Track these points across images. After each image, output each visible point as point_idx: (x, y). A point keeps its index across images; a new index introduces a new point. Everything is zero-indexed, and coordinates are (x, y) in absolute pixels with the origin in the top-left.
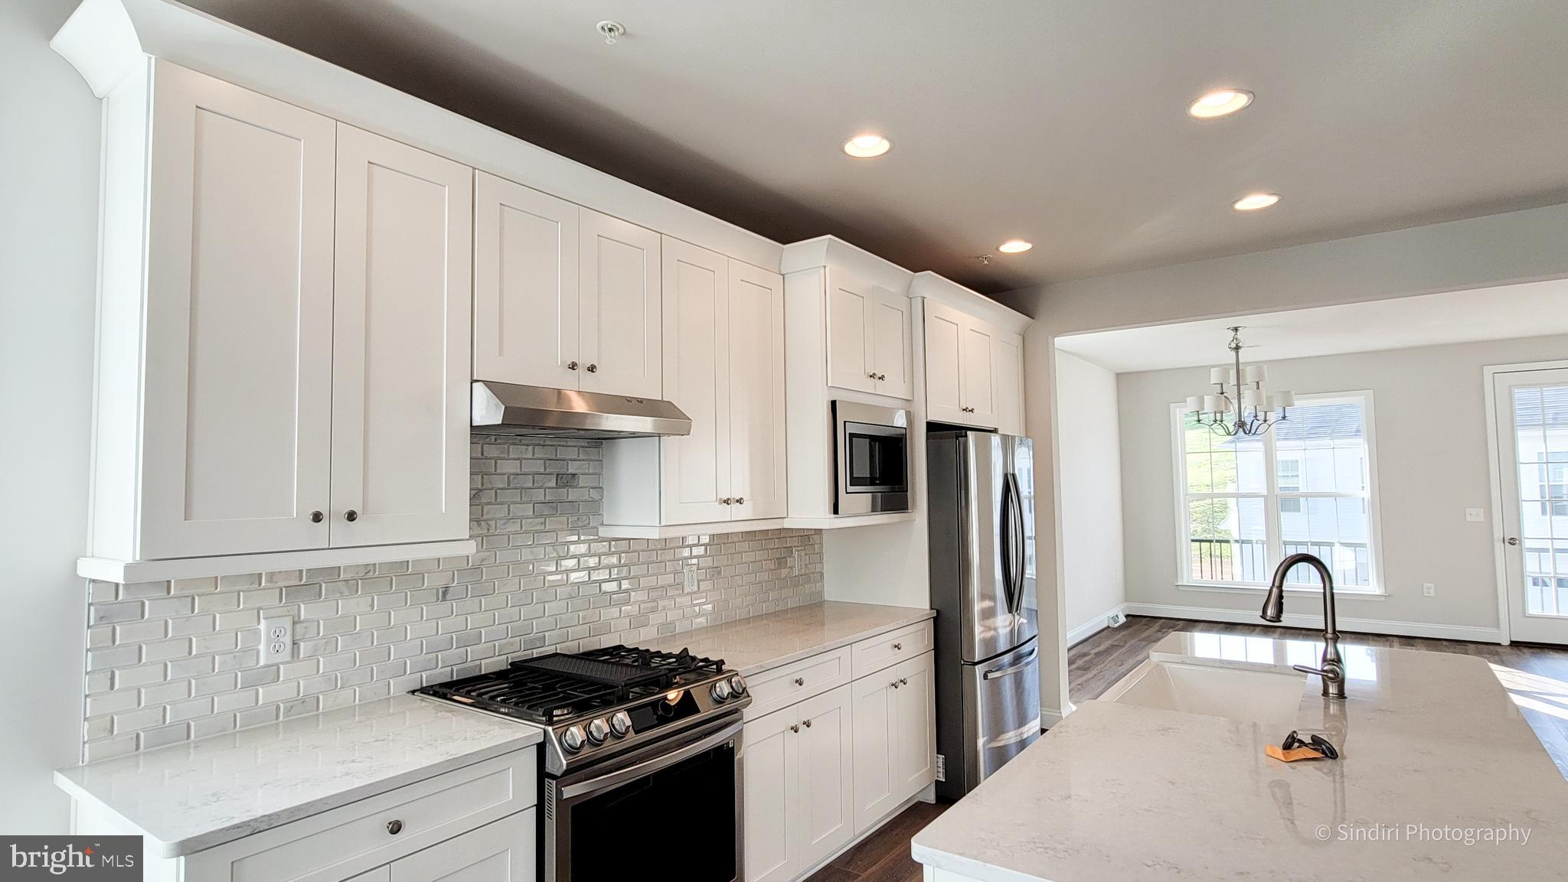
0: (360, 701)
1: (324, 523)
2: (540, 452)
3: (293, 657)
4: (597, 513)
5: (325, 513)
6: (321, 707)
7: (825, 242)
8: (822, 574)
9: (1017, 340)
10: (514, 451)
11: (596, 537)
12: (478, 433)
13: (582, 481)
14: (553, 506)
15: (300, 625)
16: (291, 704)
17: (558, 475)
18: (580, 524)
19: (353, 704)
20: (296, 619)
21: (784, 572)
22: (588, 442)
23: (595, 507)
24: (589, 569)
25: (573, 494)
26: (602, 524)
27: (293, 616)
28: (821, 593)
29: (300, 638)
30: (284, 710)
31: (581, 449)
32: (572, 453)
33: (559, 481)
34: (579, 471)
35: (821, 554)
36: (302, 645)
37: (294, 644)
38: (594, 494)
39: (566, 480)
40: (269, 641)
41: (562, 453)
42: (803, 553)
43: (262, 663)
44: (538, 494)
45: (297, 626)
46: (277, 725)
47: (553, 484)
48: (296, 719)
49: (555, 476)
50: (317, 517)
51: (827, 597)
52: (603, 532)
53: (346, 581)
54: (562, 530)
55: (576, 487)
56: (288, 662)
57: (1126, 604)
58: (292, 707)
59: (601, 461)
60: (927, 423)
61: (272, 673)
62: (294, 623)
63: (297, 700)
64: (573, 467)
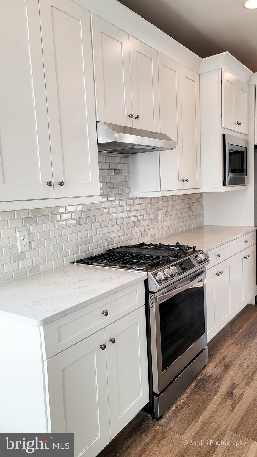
0: (54, 267)
3: (30, 249)
4: (128, 187)
6: (41, 270)
8: (203, 214)
11: (129, 198)
12: (99, 147)
13: (123, 173)
14: (114, 184)
15: (31, 235)
16: (31, 268)
17: (114, 170)
18: (123, 192)
19: (52, 268)
20: (29, 232)
21: (191, 213)
22: (124, 155)
23: (127, 184)
24: (127, 211)
25: (120, 179)
26: (130, 192)
27: (28, 232)
28: (203, 222)
29: (31, 240)
30: (29, 271)
31: (121, 158)
32: (119, 160)
33: (115, 172)
34: (121, 168)
35: (202, 206)
36: (32, 243)
37: (30, 243)
38: (127, 179)
39: (117, 172)
40: (21, 242)
41: (115, 160)
42: (197, 205)
43: (19, 251)
44: (108, 179)
45: (30, 235)
46: (27, 277)
47: (113, 174)
48: (32, 275)
49: (113, 170)
51: (205, 224)
52: (132, 195)
53: (45, 216)
54: (117, 194)
55: (121, 175)
56: (28, 251)
58: (31, 270)
59: (128, 164)
61: (23, 256)
62: (29, 234)
63: (33, 267)
64: (119, 167)
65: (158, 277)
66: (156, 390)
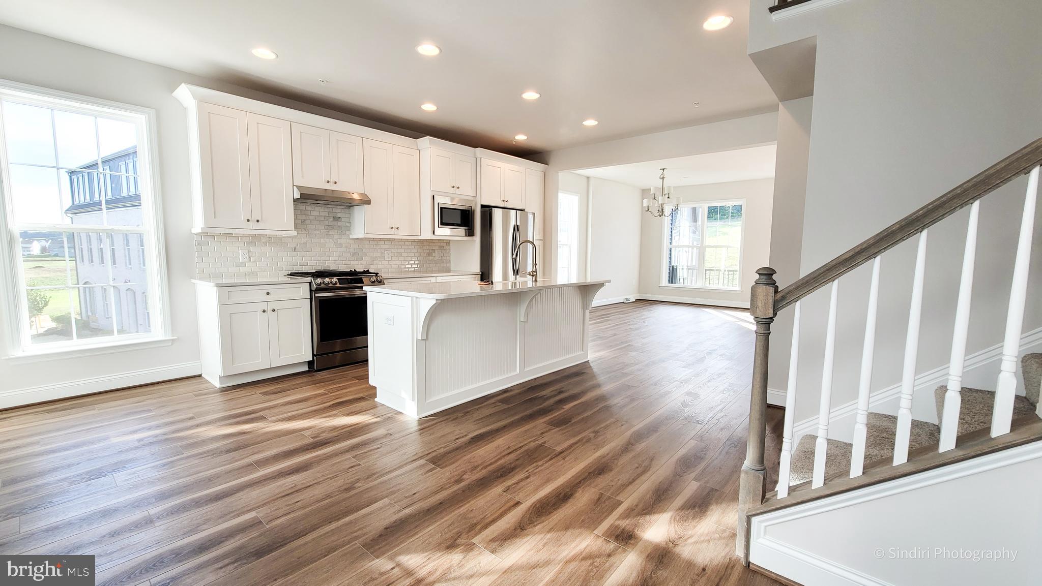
1: (250, 222)
2: (326, 210)
3: (249, 261)
5: (250, 220)
7: (427, 139)
8: (450, 261)
9: (542, 174)
10: (317, 209)
11: (347, 237)
12: (295, 200)
13: (343, 220)
14: (331, 227)
15: (250, 252)
17: (334, 217)
18: (341, 233)
21: (431, 258)
22: (345, 208)
23: (349, 229)
24: (346, 248)
25: (339, 224)
26: (350, 233)
27: (248, 250)
28: (449, 267)
29: (250, 255)
30: (248, 274)
31: (342, 209)
32: (339, 210)
34: (342, 217)
35: (449, 253)
36: (251, 258)
38: (348, 224)
39: (337, 219)
40: (242, 255)
41: (335, 210)
43: (241, 261)
44: (327, 223)
47: (331, 220)
48: (251, 277)
50: (248, 220)
51: (451, 269)
52: (350, 236)
53: (263, 242)
54: (336, 234)
55: (340, 221)
57: (639, 295)
59: (350, 214)
60: (481, 205)
61: (243, 265)
62: (248, 252)
63: (251, 272)
64: (339, 215)
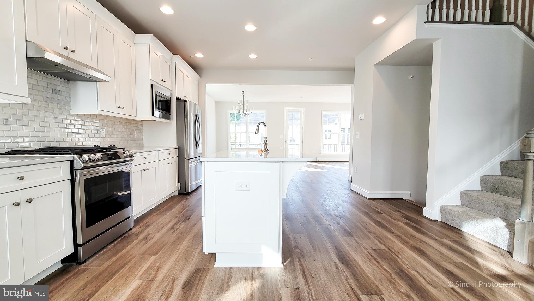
2: (45, 79)
4: (69, 106)
7: (149, 37)
8: (143, 139)
9: (197, 83)
11: (69, 113)
13: (63, 94)
14: (52, 100)
17: (53, 89)
21: (132, 136)
22: (64, 81)
25: (59, 97)
28: (142, 144)
31: (61, 82)
32: (58, 83)
33: (53, 91)
35: (142, 133)
38: (67, 99)
39: (56, 92)
41: (54, 82)
44: (45, 94)
47: (51, 92)
54: (55, 108)
55: (60, 95)
59: (69, 88)
60: (176, 97)
64: (59, 88)
65: (82, 159)
66: (80, 241)
